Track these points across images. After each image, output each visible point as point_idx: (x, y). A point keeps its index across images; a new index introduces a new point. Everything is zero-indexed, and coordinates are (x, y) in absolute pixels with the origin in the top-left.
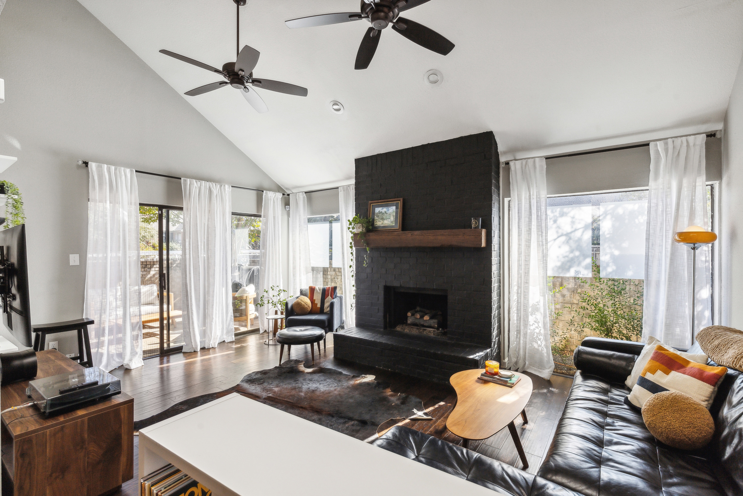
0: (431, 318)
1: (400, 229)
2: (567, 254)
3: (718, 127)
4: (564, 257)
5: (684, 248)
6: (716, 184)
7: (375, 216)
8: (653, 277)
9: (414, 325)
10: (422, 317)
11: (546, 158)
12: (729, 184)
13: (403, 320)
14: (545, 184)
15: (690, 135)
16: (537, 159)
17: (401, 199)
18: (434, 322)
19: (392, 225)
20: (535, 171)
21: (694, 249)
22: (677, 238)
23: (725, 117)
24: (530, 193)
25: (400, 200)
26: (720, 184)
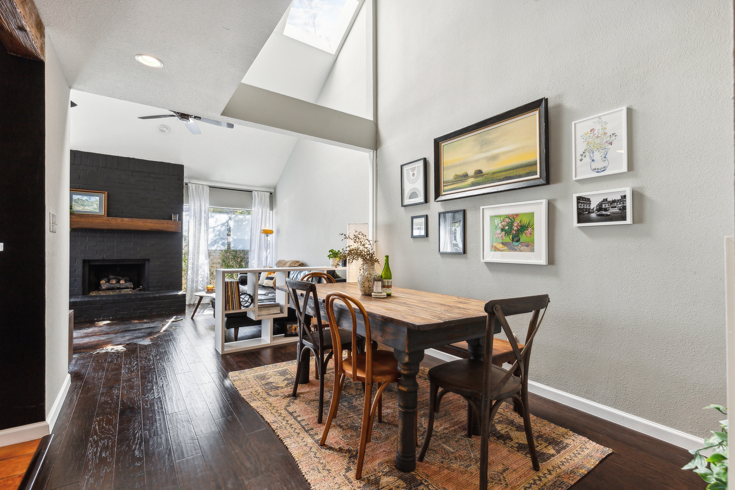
0: (126, 281)
1: (106, 216)
2: (213, 238)
3: (272, 191)
4: (212, 239)
5: (263, 235)
6: (271, 212)
7: (73, 202)
8: (253, 248)
9: (108, 289)
10: (118, 282)
11: (210, 187)
12: (276, 213)
13: (98, 287)
14: (208, 200)
15: (259, 191)
16: (205, 186)
17: (106, 193)
18: (130, 285)
19: (95, 211)
20: (203, 192)
21: (267, 236)
22: (262, 232)
23: (275, 188)
24: (201, 203)
25: (104, 193)
26: (273, 212)
